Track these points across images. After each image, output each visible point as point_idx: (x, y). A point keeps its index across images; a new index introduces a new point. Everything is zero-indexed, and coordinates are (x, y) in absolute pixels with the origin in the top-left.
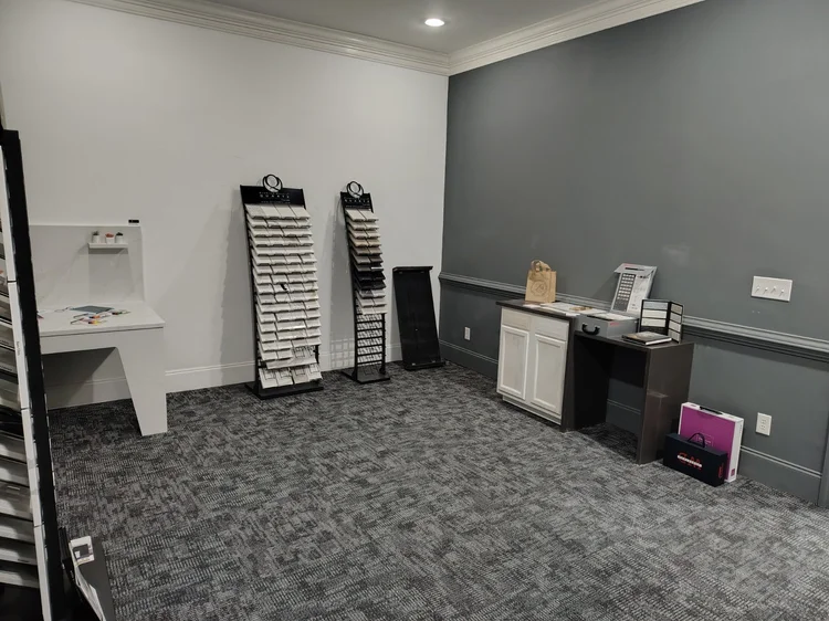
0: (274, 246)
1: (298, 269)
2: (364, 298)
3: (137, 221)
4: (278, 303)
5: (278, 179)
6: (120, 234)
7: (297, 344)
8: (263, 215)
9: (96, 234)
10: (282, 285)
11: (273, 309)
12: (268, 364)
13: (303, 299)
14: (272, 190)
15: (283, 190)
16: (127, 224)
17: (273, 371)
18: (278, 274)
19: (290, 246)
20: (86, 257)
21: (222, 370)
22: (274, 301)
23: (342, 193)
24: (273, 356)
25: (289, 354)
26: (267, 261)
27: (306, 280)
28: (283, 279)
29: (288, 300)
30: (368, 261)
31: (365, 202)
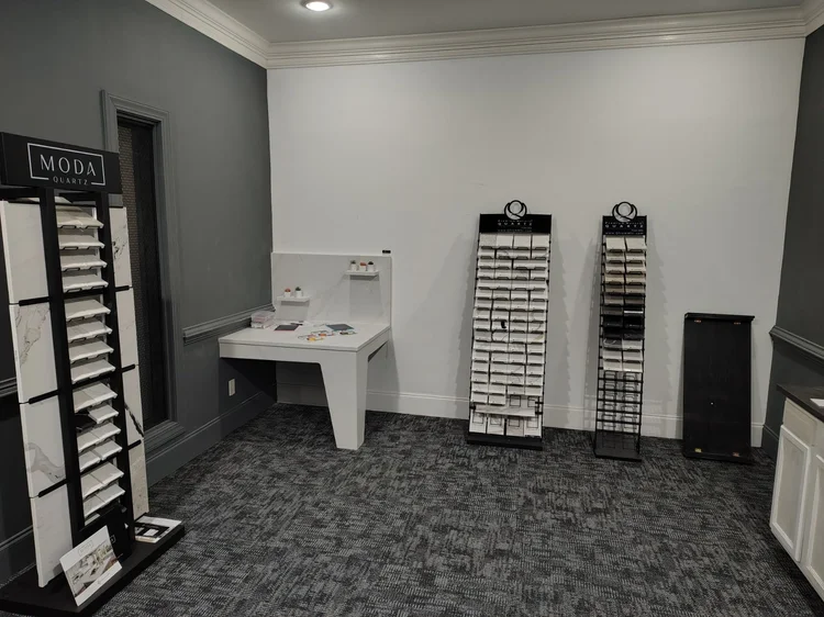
0: (499, 279)
1: (524, 306)
2: (609, 349)
3: (389, 252)
4: (493, 341)
5: (523, 204)
6: (371, 263)
7: (512, 391)
8: (492, 245)
9: (353, 263)
10: (503, 322)
11: (487, 348)
12: (477, 406)
13: (524, 340)
14: (513, 217)
15: (528, 217)
16: (381, 254)
17: (483, 415)
18: (498, 310)
19: (517, 279)
20: (348, 282)
21: (456, 403)
22: (489, 339)
23: (604, 218)
24: (483, 399)
25: (502, 400)
26: (489, 295)
27: (530, 319)
28: (505, 316)
29: (506, 340)
30: (621, 302)
31: (638, 226)
